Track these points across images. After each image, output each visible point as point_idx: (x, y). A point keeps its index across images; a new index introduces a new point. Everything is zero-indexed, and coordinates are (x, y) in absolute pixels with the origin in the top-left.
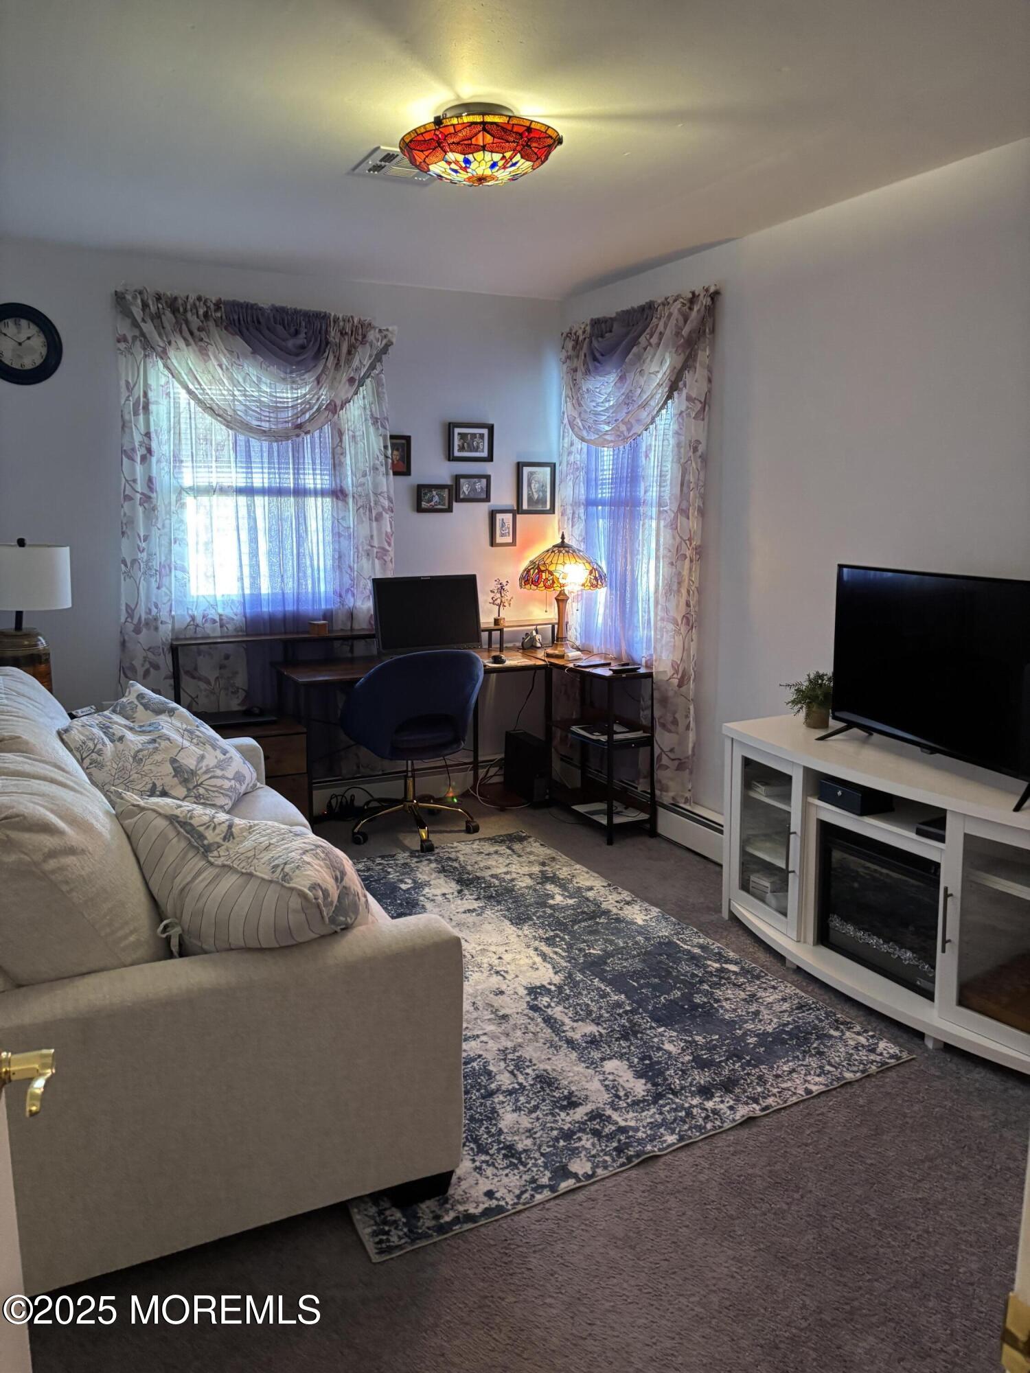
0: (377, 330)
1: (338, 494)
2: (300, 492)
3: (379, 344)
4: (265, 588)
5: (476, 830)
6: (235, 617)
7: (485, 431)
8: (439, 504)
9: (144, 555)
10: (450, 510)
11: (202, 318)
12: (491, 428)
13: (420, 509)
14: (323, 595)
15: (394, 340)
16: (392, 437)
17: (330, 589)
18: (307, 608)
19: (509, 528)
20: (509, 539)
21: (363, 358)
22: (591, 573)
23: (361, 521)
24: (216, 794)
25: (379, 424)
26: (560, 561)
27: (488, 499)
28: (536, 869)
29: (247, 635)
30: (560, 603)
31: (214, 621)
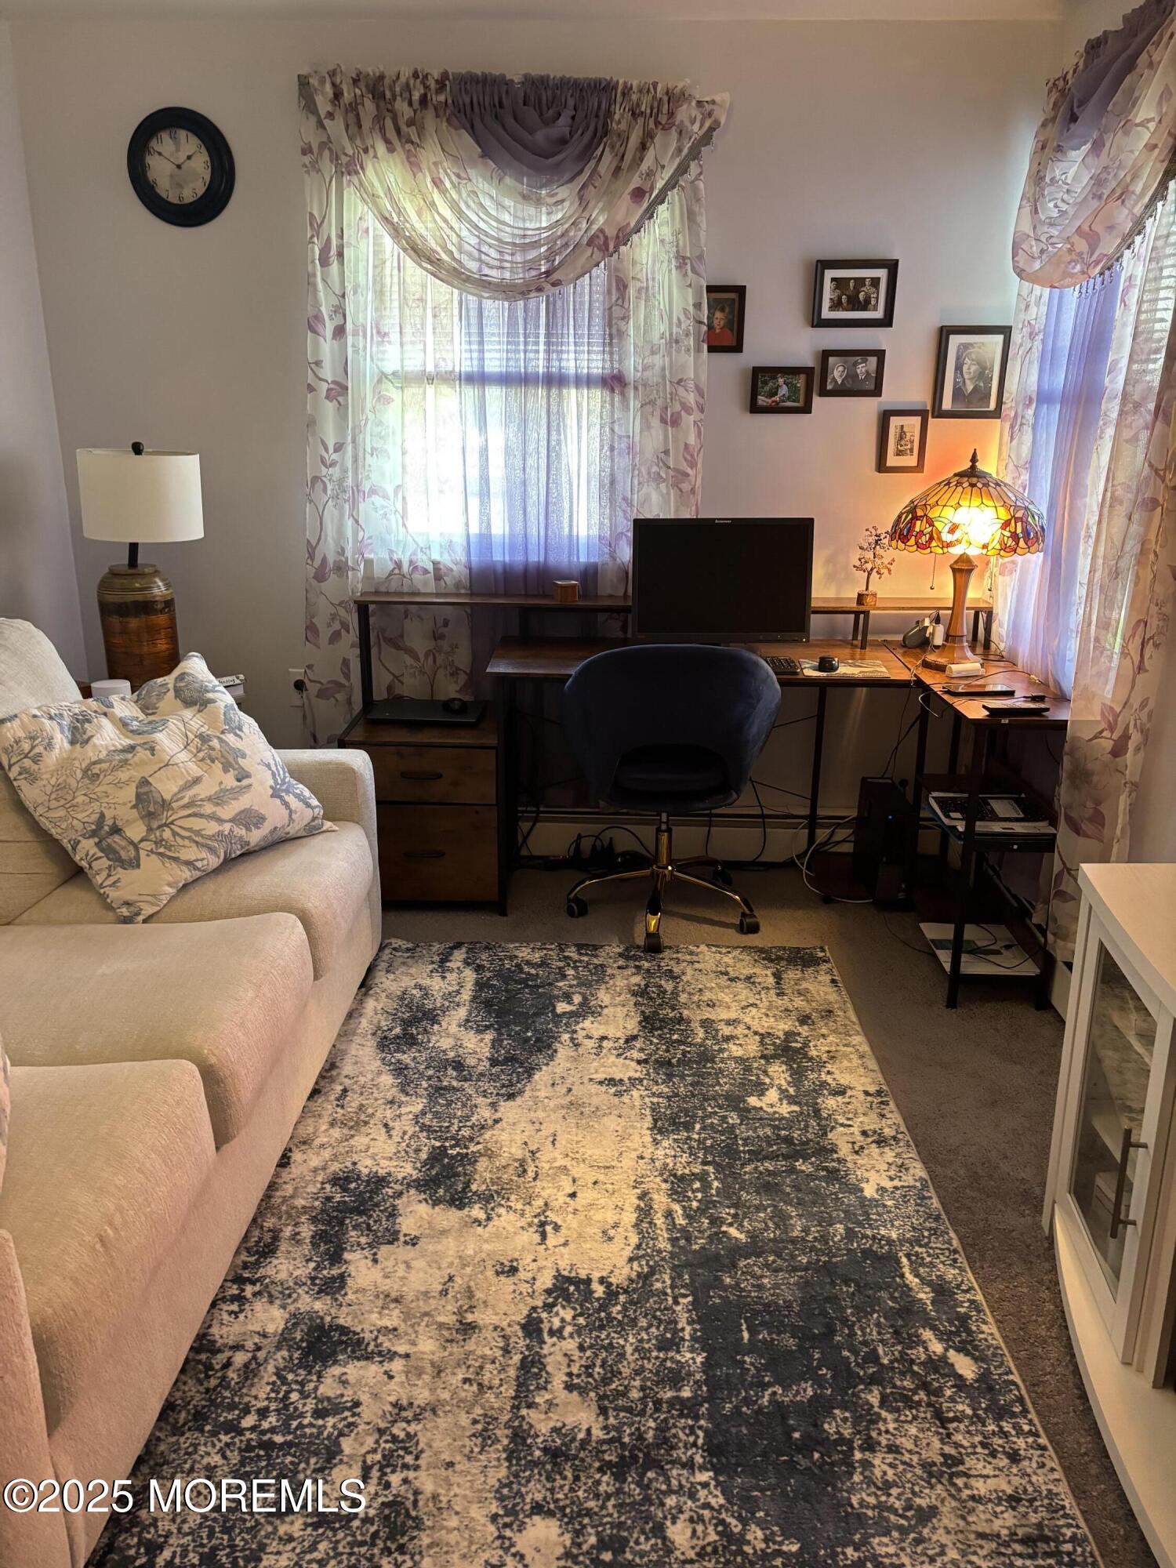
0: (694, 103)
1: (614, 382)
2: (555, 381)
3: (696, 127)
4: (499, 528)
5: (754, 929)
6: (454, 568)
7: (882, 274)
8: (789, 399)
9: (335, 472)
10: (806, 409)
11: (416, 105)
12: (892, 267)
13: (755, 409)
14: (583, 540)
15: (723, 121)
16: (711, 289)
17: (595, 531)
18: (560, 559)
19: (912, 442)
20: (911, 461)
21: (663, 156)
22: (1006, 525)
23: (646, 426)
24: (187, 842)
25: (689, 267)
26: (953, 502)
27: (877, 392)
28: (783, 1026)
29: (472, 594)
30: (958, 575)
31: (426, 572)
